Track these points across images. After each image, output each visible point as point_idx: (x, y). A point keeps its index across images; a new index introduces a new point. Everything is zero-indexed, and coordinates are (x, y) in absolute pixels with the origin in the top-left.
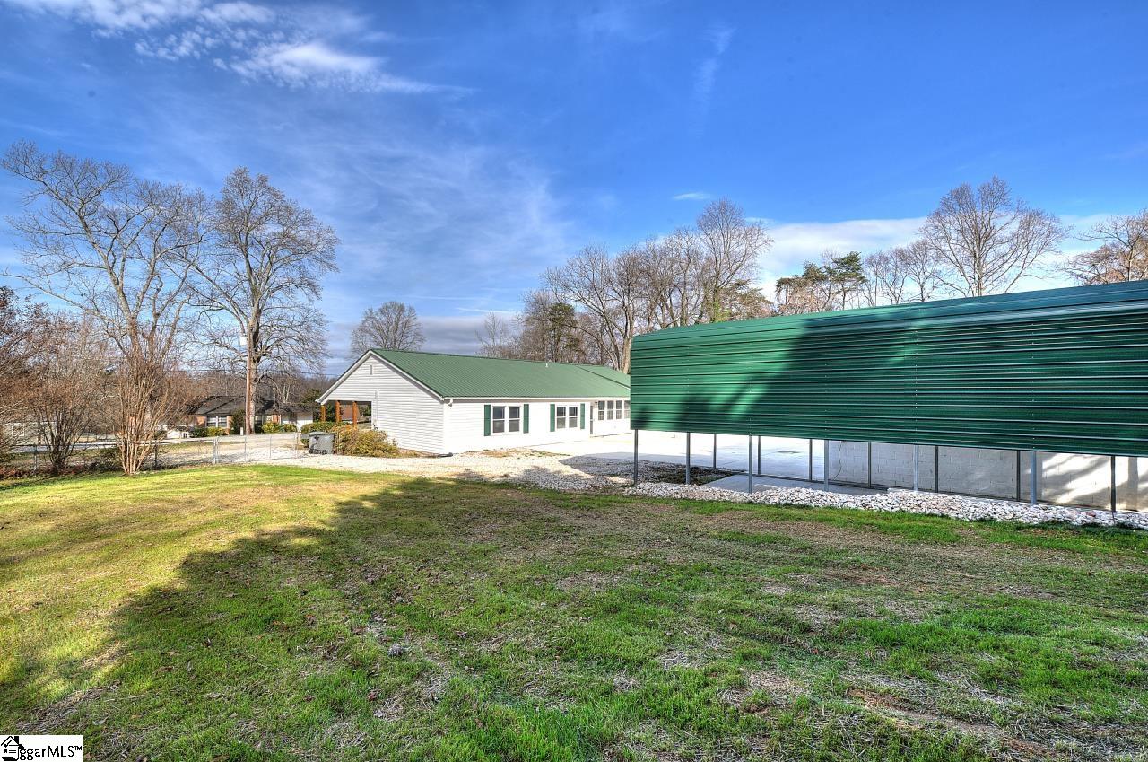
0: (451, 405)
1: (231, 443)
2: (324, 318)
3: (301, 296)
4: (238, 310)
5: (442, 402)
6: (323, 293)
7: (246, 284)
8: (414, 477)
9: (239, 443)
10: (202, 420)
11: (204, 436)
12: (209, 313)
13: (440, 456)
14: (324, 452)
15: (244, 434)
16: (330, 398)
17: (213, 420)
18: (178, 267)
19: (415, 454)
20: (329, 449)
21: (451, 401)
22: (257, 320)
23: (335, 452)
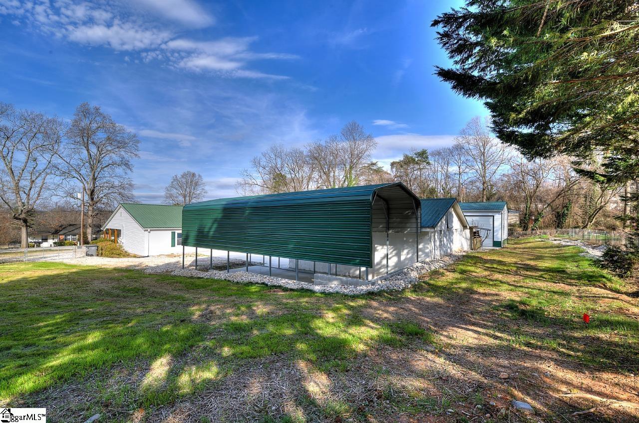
0: (149, 232)
1: (67, 250)
2: (132, 182)
3: (119, 171)
4: (82, 178)
5: (145, 231)
6: (134, 169)
7: (87, 164)
8: (112, 267)
9: (70, 250)
10: (62, 237)
11: (62, 245)
12: (68, 180)
13: (144, 257)
14: (92, 255)
15: (80, 244)
16: (107, 227)
17: (68, 237)
18: (47, 156)
19: (135, 256)
20: (94, 253)
21: (149, 230)
22: (94, 184)
23: (98, 255)
